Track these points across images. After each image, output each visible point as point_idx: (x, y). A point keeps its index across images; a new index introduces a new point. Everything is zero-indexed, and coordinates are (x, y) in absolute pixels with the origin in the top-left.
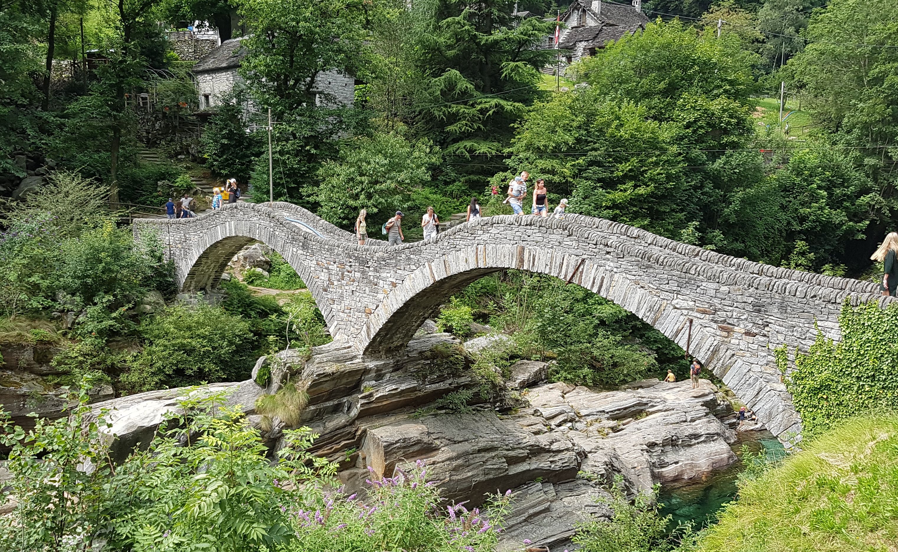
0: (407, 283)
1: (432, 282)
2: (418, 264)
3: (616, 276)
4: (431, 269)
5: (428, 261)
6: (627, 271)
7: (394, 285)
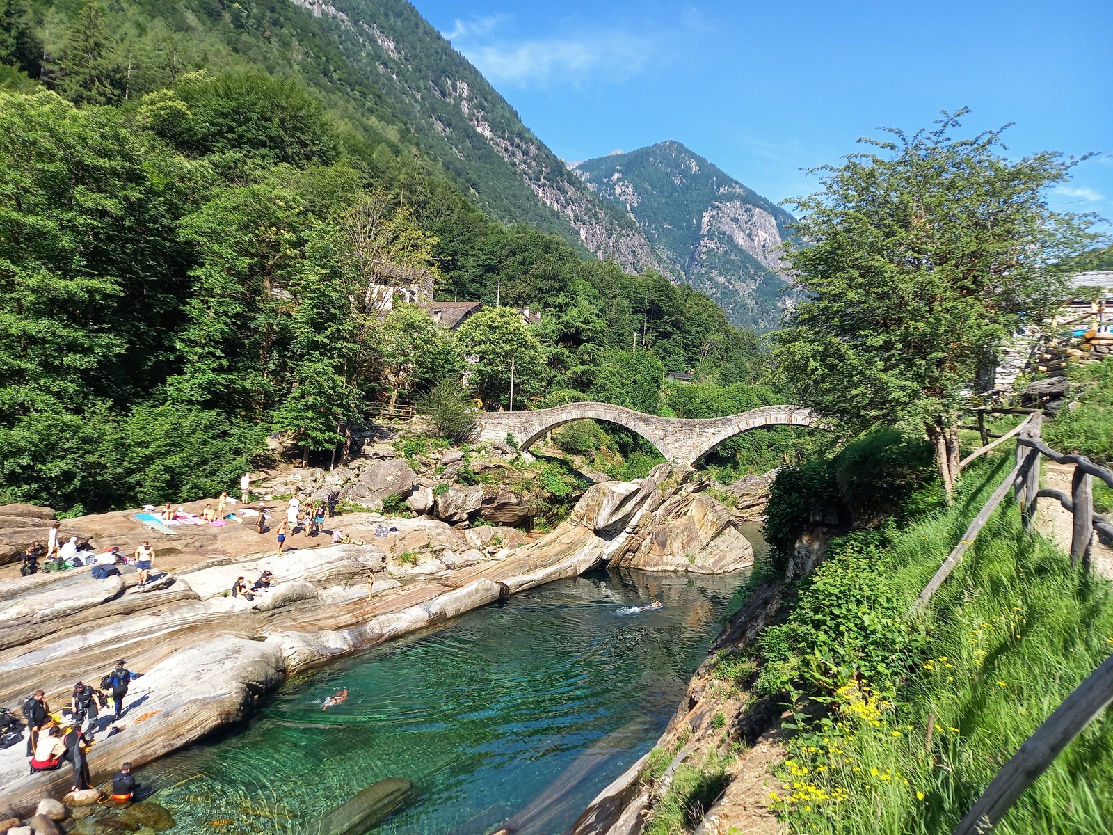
0: (723, 433)
1: (739, 431)
2: (730, 425)
4: (738, 426)
5: (736, 423)
7: (714, 434)
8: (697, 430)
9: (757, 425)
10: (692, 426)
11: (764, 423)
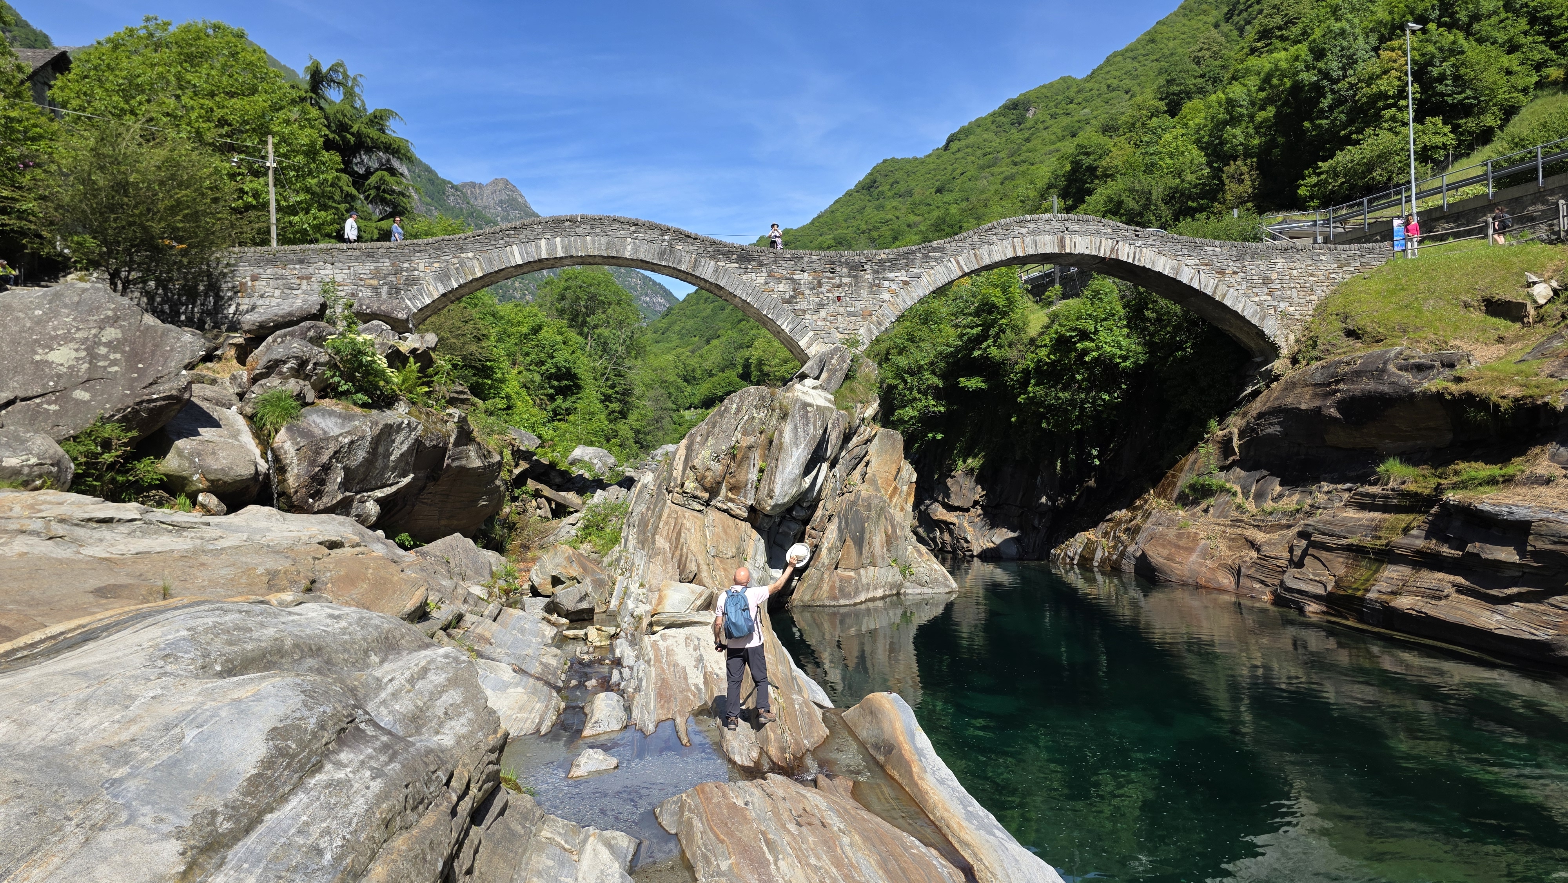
0: (925, 279)
1: (960, 274)
2: (939, 261)
3: (1144, 250)
4: (958, 263)
5: (955, 256)
6: (1152, 246)
7: (906, 283)
8: (868, 276)
9: (997, 258)
10: (856, 268)
11: (1010, 255)
